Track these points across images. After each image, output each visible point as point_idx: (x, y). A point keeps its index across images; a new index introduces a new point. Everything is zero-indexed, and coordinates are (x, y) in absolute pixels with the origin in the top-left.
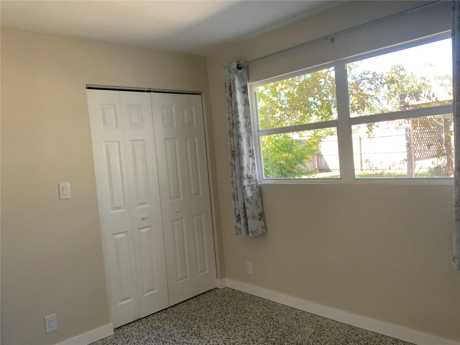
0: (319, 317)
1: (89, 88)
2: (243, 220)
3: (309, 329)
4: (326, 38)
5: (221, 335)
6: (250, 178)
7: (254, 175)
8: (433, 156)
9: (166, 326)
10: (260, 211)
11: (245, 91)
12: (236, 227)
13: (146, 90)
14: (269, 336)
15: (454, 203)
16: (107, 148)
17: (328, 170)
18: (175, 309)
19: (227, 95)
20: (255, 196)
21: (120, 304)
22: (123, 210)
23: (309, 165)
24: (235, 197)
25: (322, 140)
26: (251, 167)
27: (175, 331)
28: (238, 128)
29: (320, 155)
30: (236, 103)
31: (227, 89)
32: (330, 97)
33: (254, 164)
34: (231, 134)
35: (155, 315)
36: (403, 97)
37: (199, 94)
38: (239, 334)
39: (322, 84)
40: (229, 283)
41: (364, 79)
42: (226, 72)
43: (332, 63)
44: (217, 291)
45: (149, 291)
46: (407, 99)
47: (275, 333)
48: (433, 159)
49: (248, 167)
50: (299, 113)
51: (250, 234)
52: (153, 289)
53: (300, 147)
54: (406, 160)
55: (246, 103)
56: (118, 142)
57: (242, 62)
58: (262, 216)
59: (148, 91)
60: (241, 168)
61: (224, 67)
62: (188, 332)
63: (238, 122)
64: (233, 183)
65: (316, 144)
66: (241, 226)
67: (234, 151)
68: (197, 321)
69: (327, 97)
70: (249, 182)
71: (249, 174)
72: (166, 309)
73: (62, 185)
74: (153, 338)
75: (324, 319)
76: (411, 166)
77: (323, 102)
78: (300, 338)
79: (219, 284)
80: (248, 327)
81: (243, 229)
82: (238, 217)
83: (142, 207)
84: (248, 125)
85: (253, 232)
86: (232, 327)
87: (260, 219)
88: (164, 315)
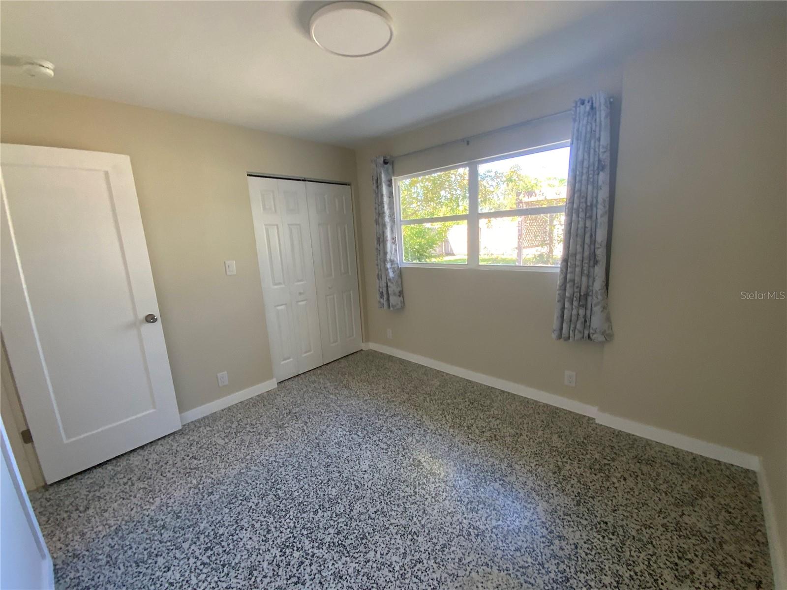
0: (443, 372)
1: (250, 175)
2: (385, 296)
3: (436, 382)
4: (463, 140)
5: (366, 387)
6: (392, 262)
7: (396, 259)
8: (538, 246)
9: (322, 381)
10: (399, 289)
11: (390, 185)
12: (380, 302)
13: (301, 179)
14: (404, 387)
15: (558, 287)
16: (267, 231)
17: (453, 254)
18: (328, 367)
19: (374, 187)
20: (397, 276)
21: (282, 363)
22: (283, 286)
23: (437, 249)
24: (379, 277)
25: (450, 228)
26: (393, 252)
27: (329, 384)
28: (383, 218)
29: (447, 242)
30: (382, 195)
31: (374, 182)
32: (458, 192)
33: (396, 250)
34: (377, 222)
35: (312, 372)
36: (518, 194)
37: (349, 185)
38: (381, 386)
39: (453, 180)
40: (373, 346)
41: (487, 177)
42: (374, 165)
43: (466, 164)
44: (362, 352)
45: (306, 352)
46: (521, 197)
47: (409, 385)
48: (536, 248)
49: (391, 252)
50: (432, 204)
51: (391, 309)
52: (310, 351)
53: (432, 234)
54: (516, 248)
55: (391, 195)
56: (277, 225)
57: (388, 158)
58: (401, 293)
59: (303, 180)
60: (385, 253)
61: (372, 161)
62: (339, 385)
63: (384, 213)
64: (378, 265)
65: (445, 232)
66: (384, 301)
67: (379, 238)
68: (347, 376)
69: (456, 191)
70: (392, 265)
71: (392, 258)
72: (321, 367)
73: (227, 262)
74: (310, 390)
75: (447, 374)
76: (520, 254)
77: (452, 195)
78: (429, 390)
79: (364, 346)
80: (387, 380)
81: (385, 303)
82: (382, 293)
83: (299, 283)
84: (392, 215)
85: (394, 306)
86: (374, 381)
87: (400, 296)
88: (319, 371)
